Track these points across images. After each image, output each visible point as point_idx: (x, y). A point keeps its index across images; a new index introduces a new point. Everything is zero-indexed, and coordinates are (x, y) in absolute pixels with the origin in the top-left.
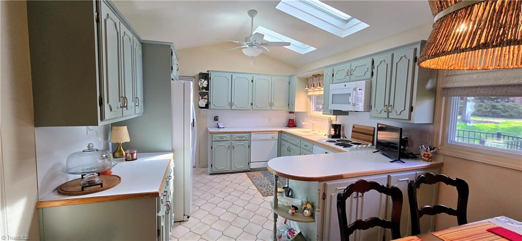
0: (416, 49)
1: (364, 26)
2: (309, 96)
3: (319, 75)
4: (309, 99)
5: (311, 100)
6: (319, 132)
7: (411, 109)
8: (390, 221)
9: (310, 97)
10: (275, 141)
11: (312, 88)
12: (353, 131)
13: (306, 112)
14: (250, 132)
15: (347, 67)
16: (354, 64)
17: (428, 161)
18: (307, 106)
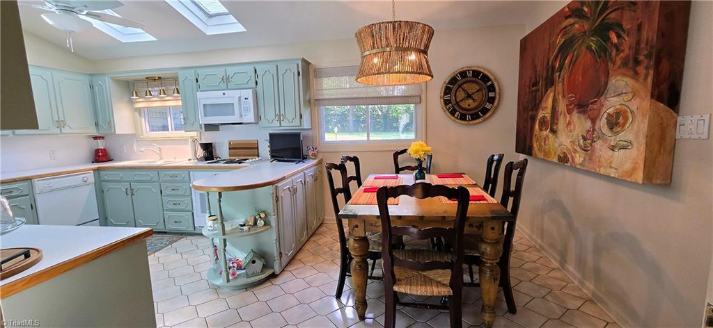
0: (298, 65)
1: (240, 28)
2: (136, 108)
3: (160, 78)
4: (137, 114)
5: (140, 115)
6: (175, 158)
7: (301, 117)
8: (342, 187)
9: (139, 110)
10: (90, 187)
11: (148, 96)
12: (230, 149)
13: (135, 135)
14: (29, 179)
15: (220, 72)
16: (231, 70)
17: (315, 159)
18: (136, 125)
